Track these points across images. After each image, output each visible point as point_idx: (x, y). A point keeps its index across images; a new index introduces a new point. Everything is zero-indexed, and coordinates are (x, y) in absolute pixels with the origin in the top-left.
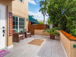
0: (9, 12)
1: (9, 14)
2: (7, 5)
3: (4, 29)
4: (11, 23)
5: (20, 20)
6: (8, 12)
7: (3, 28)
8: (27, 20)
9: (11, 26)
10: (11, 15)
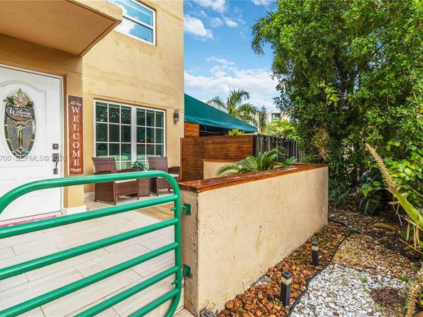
0: (69, 96)
1: (70, 101)
2: (64, 73)
3: (56, 151)
4: (76, 132)
5: (140, 121)
6: (67, 96)
7: (55, 147)
8: (176, 116)
9: (76, 141)
10: (76, 106)
